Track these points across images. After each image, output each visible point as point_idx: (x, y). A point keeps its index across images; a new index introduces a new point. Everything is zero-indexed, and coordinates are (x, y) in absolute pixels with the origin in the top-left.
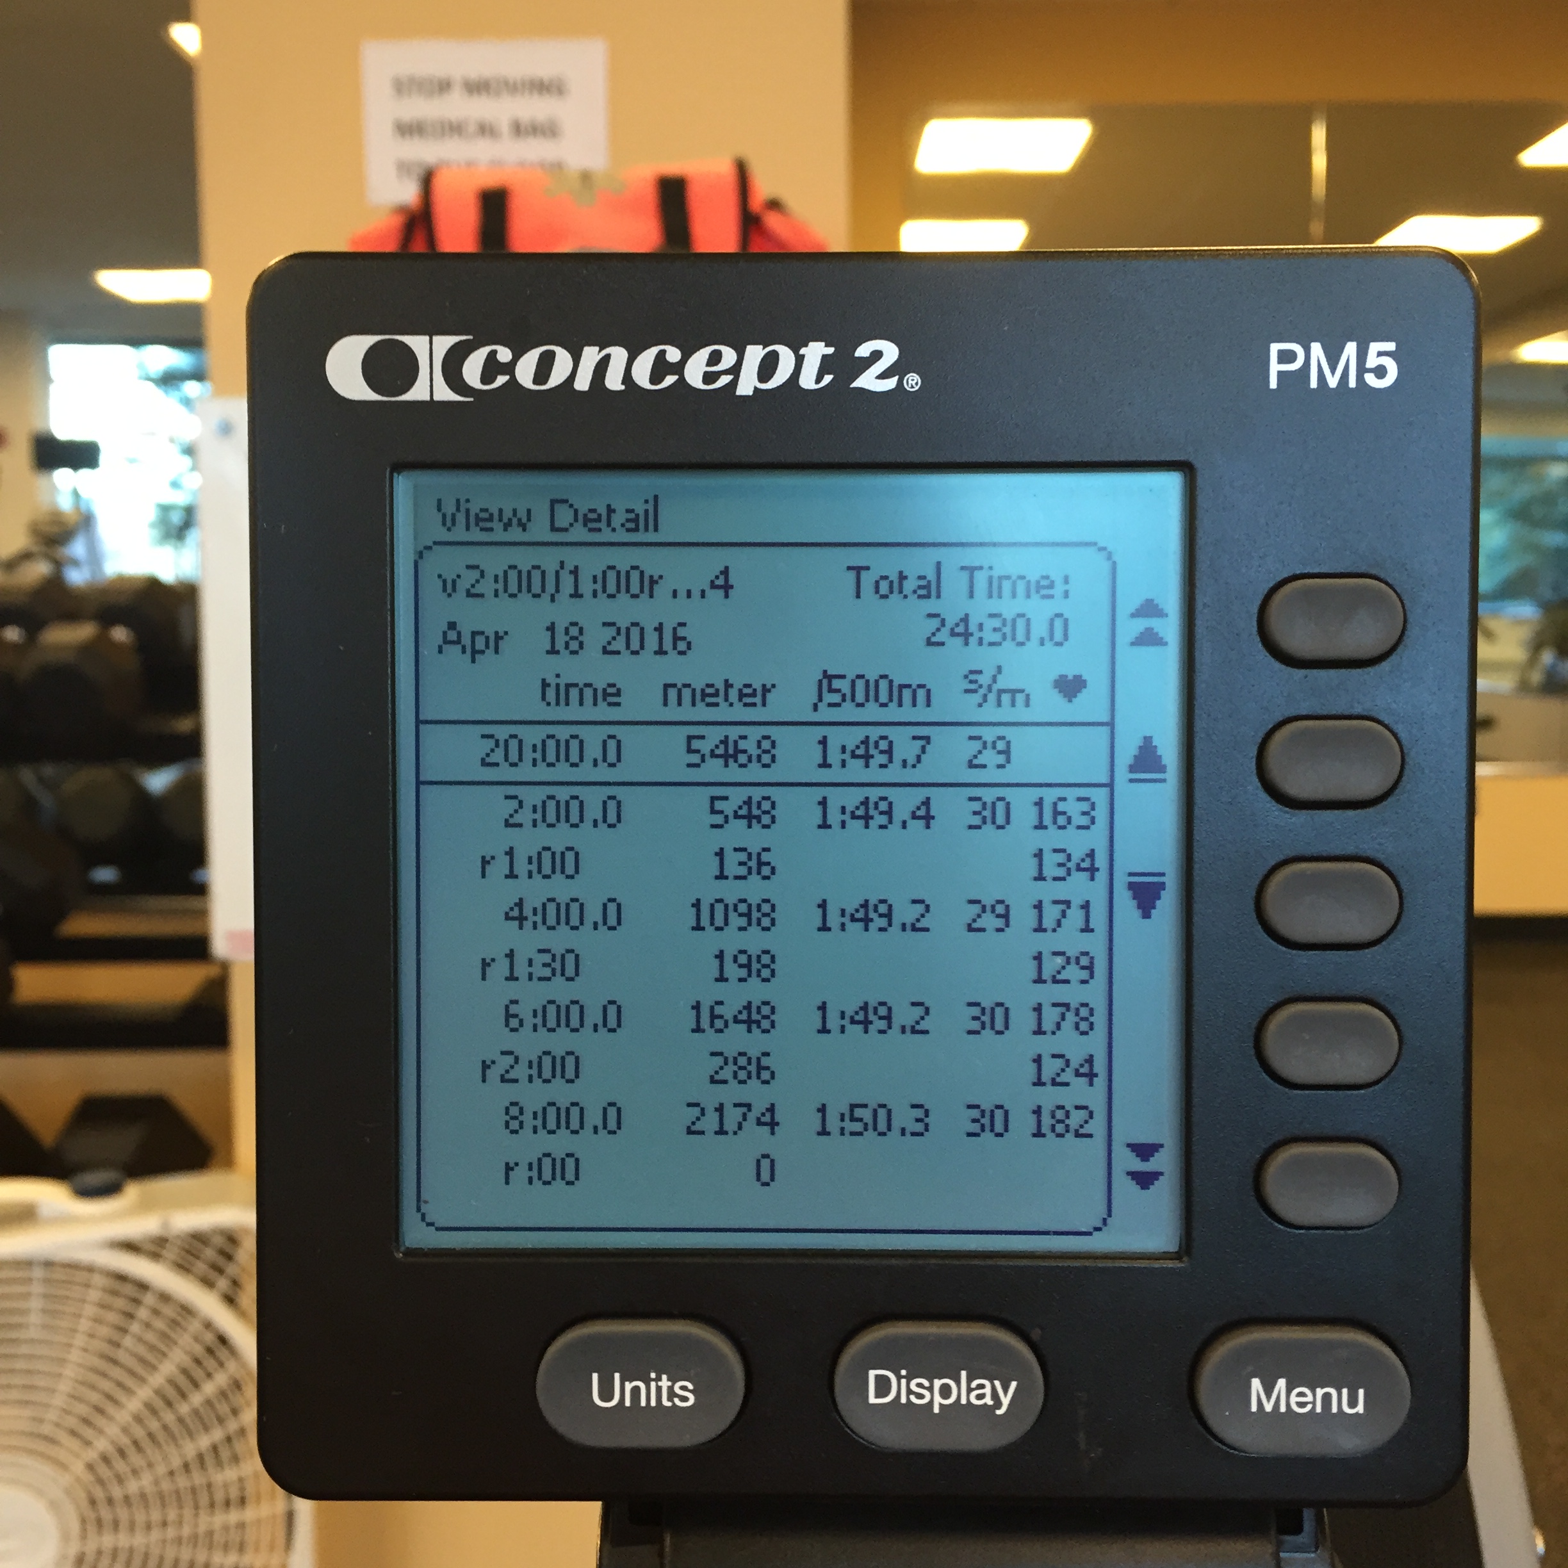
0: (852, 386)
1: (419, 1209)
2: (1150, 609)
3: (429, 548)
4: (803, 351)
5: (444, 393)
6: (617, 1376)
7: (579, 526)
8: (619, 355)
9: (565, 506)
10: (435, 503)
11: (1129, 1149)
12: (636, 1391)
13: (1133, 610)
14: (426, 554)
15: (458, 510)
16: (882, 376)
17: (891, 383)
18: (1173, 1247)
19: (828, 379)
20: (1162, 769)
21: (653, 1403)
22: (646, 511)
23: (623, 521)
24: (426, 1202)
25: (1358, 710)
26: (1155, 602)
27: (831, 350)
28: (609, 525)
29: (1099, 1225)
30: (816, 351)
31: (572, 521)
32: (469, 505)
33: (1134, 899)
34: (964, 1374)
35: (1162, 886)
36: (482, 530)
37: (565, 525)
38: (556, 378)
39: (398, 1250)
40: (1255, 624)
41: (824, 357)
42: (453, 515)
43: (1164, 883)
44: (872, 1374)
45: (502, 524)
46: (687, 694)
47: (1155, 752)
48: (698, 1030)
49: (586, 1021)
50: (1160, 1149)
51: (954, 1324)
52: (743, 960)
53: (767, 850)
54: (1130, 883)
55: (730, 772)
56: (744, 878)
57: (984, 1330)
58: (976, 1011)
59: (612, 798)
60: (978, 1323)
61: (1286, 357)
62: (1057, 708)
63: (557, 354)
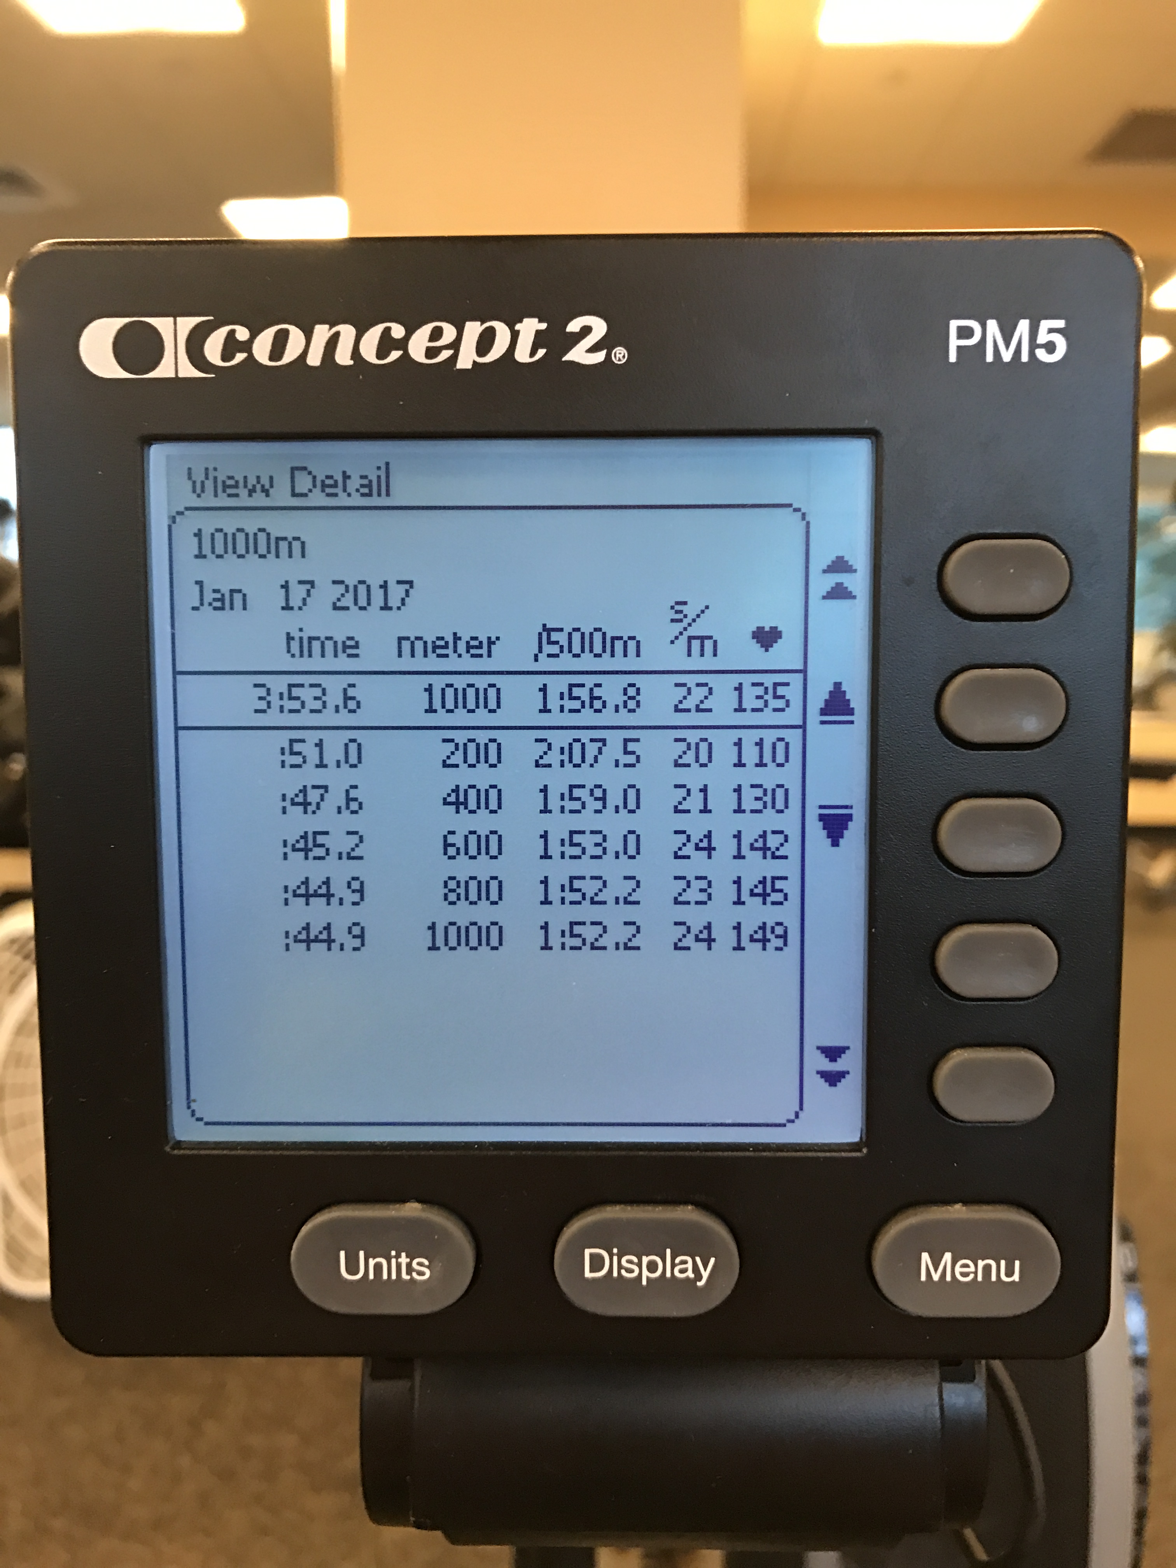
0: (563, 359)
1: (189, 1107)
2: (840, 565)
3: (180, 513)
4: (518, 327)
5: (188, 371)
6: (362, 1254)
7: (317, 491)
8: (347, 332)
9: (305, 473)
10: (186, 472)
11: (819, 1051)
12: (378, 1267)
13: (826, 568)
14: (178, 519)
15: (207, 478)
16: (593, 349)
17: (600, 356)
18: (856, 1139)
19: (541, 352)
20: (851, 712)
21: (394, 1277)
22: (379, 477)
23: (358, 487)
24: (194, 1101)
25: (1029, 660)
26: (846, 559)
27: (544, 326)
28: (345, 490)
29: (793, 1117)
30: (529, 327)
31: (311, 487)
32: (216, 474)
33: (824, 829)
34: (668, 1251)
35: (850, 817)
36: (229, 495)
37: (306, 491)
38: (290, 354)
39: (168, 1143)
40: (935, 581)
41: (538, 333)
42: (203, 483)
43: (852, 815)
44: (587, 1252)
45: (246, 492)
46: (419, 645)
47: (845, 696)
48: (434, 948)
49: (334, 941)
50: (847, 1051)
51: (660, 1208)
52: (473, 885)
53: (494, 787)
54: (820, 815)
55: (460, 717)
56: (474, 812)
57: (687, 1213)
58: (682, 929)
59: (353, 741)
60: (682, 1206)
61: (966, 332)
62: (757, 658)
63: (291, 332)
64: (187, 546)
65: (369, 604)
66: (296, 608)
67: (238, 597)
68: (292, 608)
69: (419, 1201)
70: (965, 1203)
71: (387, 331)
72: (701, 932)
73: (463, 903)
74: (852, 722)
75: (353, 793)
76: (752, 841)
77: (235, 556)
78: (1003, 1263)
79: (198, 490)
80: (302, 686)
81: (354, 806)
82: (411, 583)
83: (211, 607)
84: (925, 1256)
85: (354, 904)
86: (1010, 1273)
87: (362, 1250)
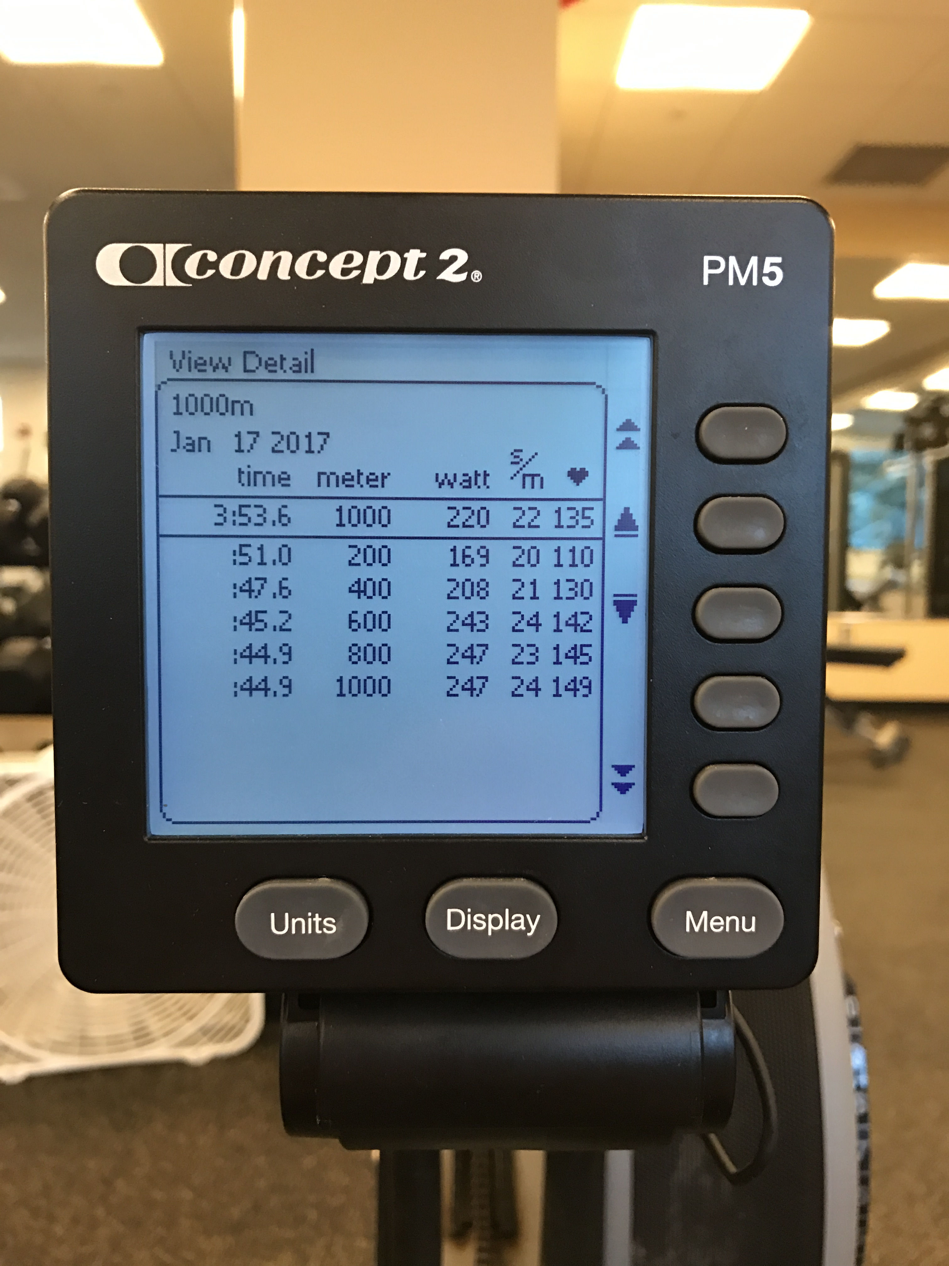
0: (438, 278)
1: (161, 811)
2: (628, 426)
3: (164, 383)
4: (406, 255)
5: (173, 281)
6: (287, 915)
7: (262, 368)
8: (286, 257)
9: (254, 355)
10: (169, 354)
11: (614, 768)
12: (298, 924)
13: (618, 427)
14: (163, 386)
15: (184, 358)
16: (458, 272)
17: (463, 277)
18: (640, 831)
19: (422, 273)
20: (636, 528)
21: (310, 932)
22: (306, 360)
23: (291, 366)
24: (166, 806)
25: (758, 491)
26: (632, 421)
27: (424, 255)
28: (282, 368)
29: (595, 816)
30: (414, 256)
31: (257, 365)
32: (190, 355)
33: (617, 611)
34: (507, 910)
35: (634, 603)
36: (199, 371)
37: (254, 368)
38: (246, 272)
39: (146, 835)
40: (694, 435)
41: (420, 260)
42: (180, 361)
43: (636, 601)
44: (449, 911)
45: (211, 368)
46: (333, 479)
47: (632, 517)
48: (341, 695)
49: (269, 689)
50: (633, 769)
51: (502, 879)
52: (370, 650)
53: (386, 580)
54: (615, 601)
55: (361, 530)
56: (371, 598)
57: (520, 883)
58: (518, 682)
59: (284, 546)
60: (516, 879)
61: (714, 265)
62: (570, 489)
63: (246, 256)
64: (167, 405)
65: (298, 448)
66: (246, 451)
67: (204, 443)
68: (243, 451)
69: (327, 877)
70: (718, 876)
71: (314, 257)
72: (531, 684)
73: (362, 663)
74: (636, 536)
75: (285, 584)
76: (567, 619)
77: (203, 413)
78: (744, 918)
79: (177, 366)
80: (249, 506)
81: (285, 593)
82: (328, 434)
83: (185, 450)
84: (689, 914)
85: (284, 663)
86: (748, 926)
87: (287, 912)
